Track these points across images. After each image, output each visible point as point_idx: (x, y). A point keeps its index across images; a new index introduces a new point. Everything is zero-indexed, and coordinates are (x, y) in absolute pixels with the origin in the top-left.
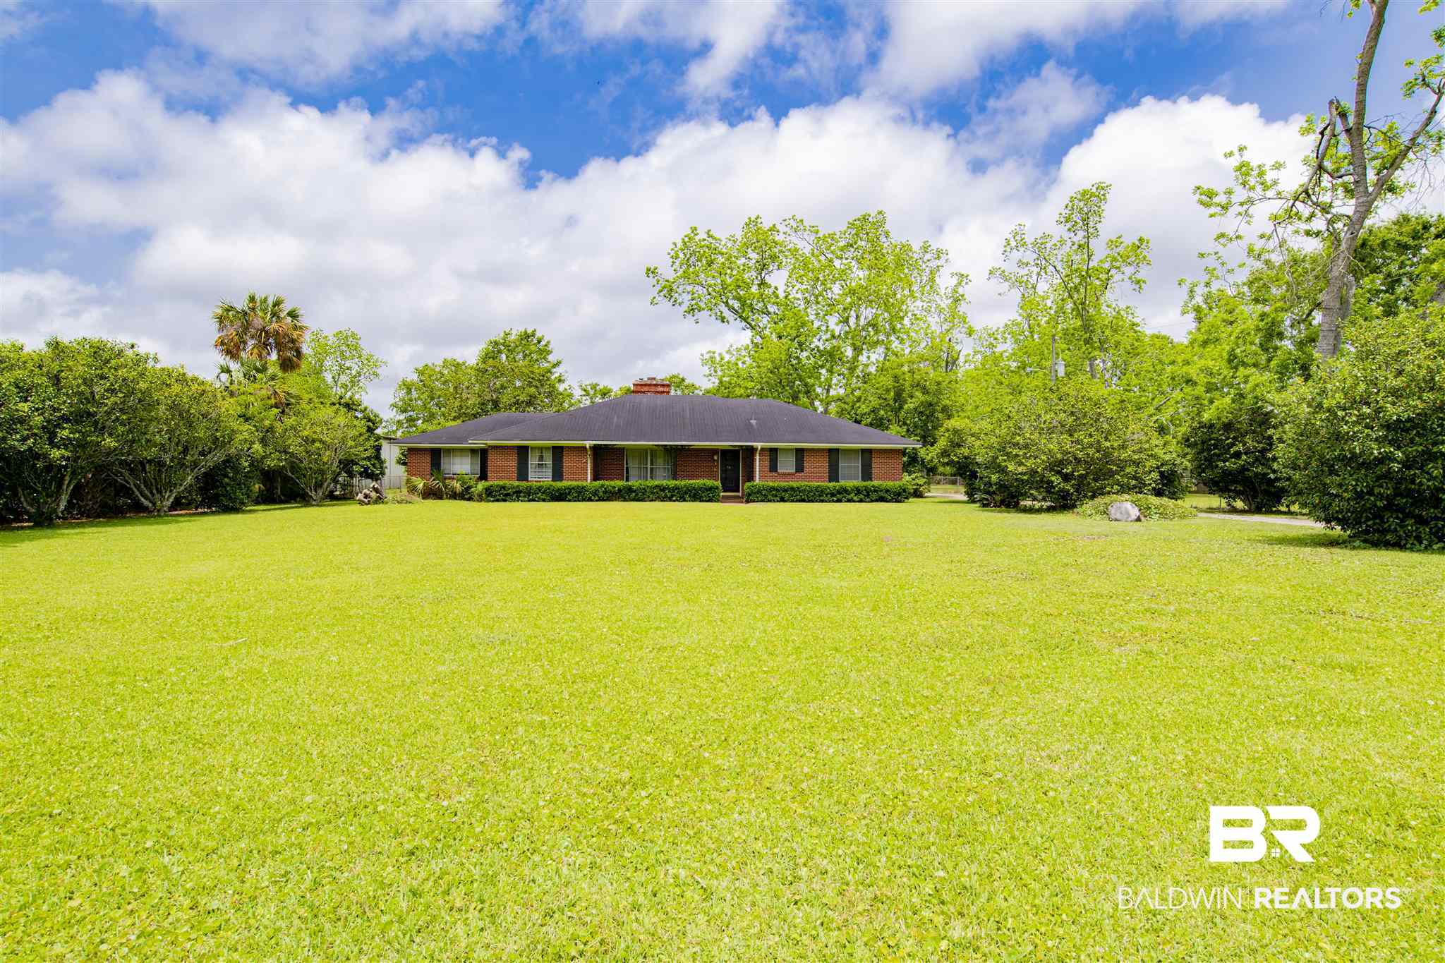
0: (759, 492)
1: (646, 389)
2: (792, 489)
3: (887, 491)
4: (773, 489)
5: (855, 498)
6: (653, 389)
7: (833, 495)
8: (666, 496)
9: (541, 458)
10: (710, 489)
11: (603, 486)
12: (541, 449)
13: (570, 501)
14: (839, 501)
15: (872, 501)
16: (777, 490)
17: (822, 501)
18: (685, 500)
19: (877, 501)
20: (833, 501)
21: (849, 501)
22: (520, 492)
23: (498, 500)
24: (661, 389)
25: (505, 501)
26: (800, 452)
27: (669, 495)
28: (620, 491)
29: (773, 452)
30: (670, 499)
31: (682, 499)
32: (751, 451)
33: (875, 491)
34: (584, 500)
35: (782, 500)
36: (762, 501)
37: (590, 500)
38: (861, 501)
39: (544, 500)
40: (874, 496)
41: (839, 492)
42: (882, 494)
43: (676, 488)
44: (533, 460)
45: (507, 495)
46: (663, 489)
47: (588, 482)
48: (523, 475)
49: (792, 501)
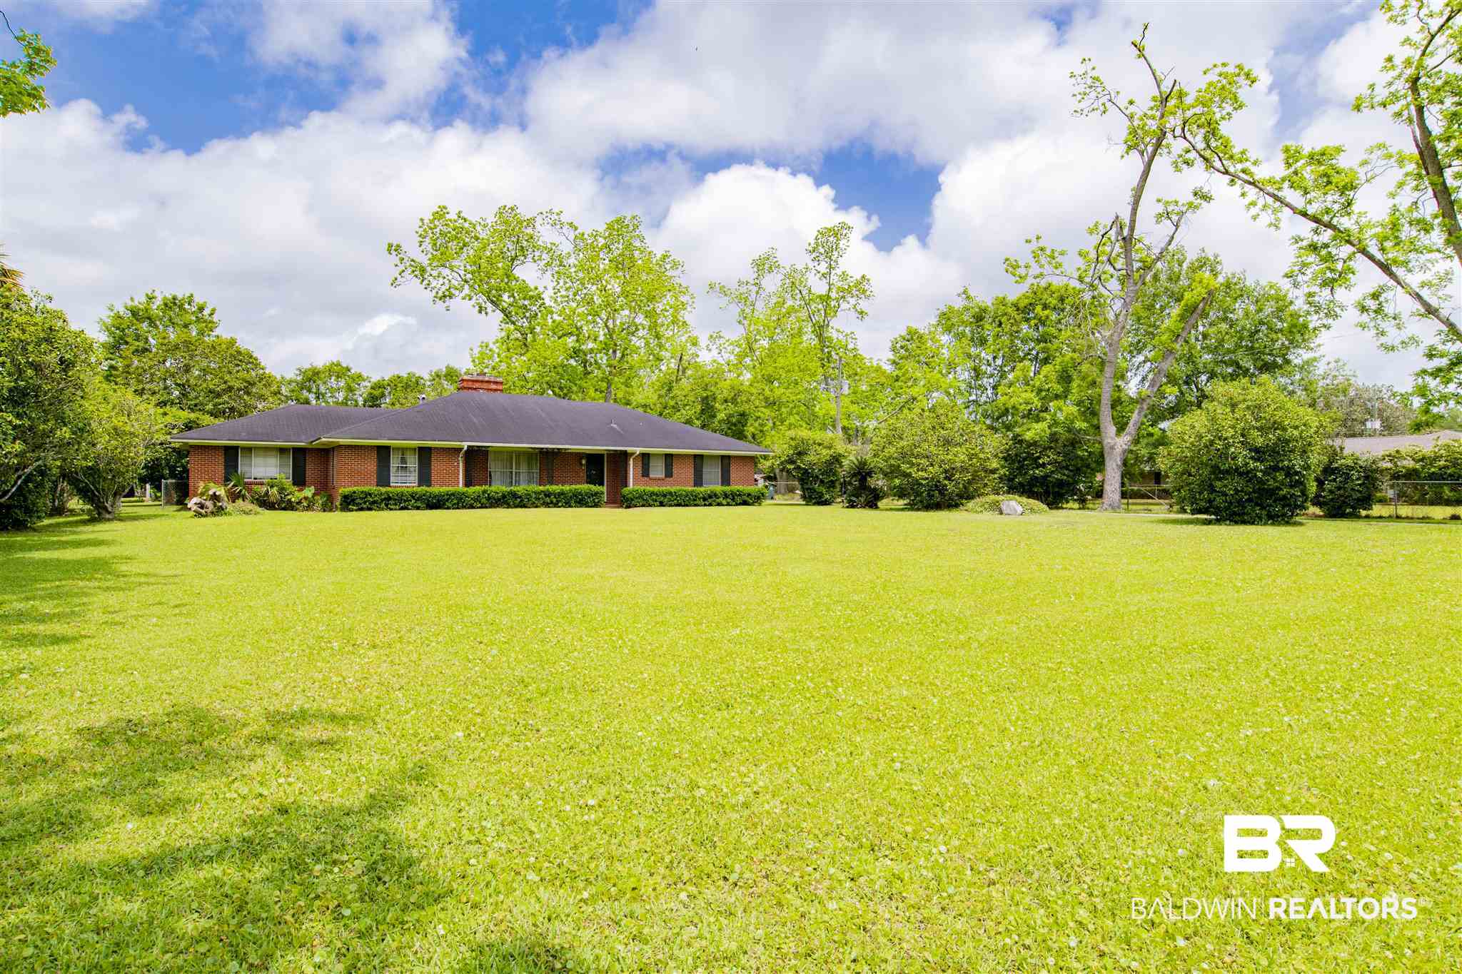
0: (641, 497)
1: (477, 385)
2: (670, 493)
3: (749, 495)
4: (653, 493)
5: (724, 502)
6: (485, 386)
7: (705, 499)
8: (552, 502)
9: (403, 460)
10: (596, 494)
11: (484, 492)
12: (403, 450)
13: (448, 508)
14: (710, 505)
15: (737, 505)
16: (657, 495)
17: (696, 505)
18: (570, 506)
19: (740, 504)
20: (705, 505)
21: (719, 504)
22: (389, 498)
23: (362, 509)
24: (494, 387)
25: (370, 509)
26: (669, 457)
27: (554, 500)
28: (504, 496)
29: (645, 457)
30: (556, 505)
31: (568, 505)
32: (625, 456)
33: (740, 495)
34: (464, 507)
35: (662, 504)
36: (643, 506)
37: (472, 507)
38: (728, 504)
39: (418, 508)
40: (739, 500)
41: (710, 497)
42: (745, 498)
43: (562, 493)
44: (394, 463)
45: (374, 502)
46: (548, 495)
47: (461, 487)
48: (384, 480)
49: (671, 506)
